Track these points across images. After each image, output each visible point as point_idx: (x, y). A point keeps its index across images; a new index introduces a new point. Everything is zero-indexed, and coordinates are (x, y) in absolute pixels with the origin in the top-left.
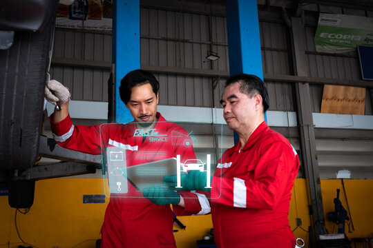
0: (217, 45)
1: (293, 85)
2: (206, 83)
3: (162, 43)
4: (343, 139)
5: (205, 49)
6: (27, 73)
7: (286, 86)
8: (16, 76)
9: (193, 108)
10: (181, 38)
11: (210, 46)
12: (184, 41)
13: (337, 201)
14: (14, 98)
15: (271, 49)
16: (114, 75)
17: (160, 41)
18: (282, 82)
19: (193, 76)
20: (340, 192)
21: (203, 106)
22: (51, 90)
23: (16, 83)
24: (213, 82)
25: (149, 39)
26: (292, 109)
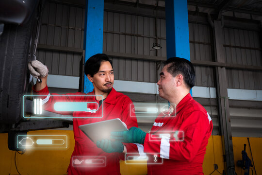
0: (161, 39)
1: (214, 69)
2: (152, 65)
3: (122, 37)
4: (249, 108)
5: (152, 41)
6: (13, 54)
7: (209, 69)
8: (6, 57)
9: (143, 83)
10: (136, 33)
11: (156, 39)
12: (138, 36)
13: (244, 153)
14: (4, 72)
15: (199, 43)
16: (84, 58)
17: (121, 35)
18: (206, 66)
19: (143, 60)
20: (246, 147)
21: (150, 82)
22: (34, 68)
23: (5, 62)
24: (157, 65)
25: (113, 33)
26: (213, 85)
